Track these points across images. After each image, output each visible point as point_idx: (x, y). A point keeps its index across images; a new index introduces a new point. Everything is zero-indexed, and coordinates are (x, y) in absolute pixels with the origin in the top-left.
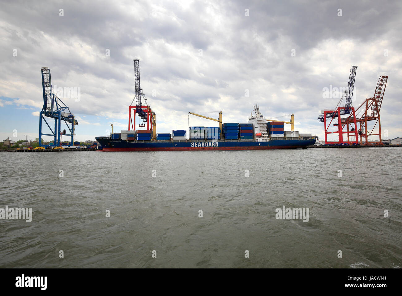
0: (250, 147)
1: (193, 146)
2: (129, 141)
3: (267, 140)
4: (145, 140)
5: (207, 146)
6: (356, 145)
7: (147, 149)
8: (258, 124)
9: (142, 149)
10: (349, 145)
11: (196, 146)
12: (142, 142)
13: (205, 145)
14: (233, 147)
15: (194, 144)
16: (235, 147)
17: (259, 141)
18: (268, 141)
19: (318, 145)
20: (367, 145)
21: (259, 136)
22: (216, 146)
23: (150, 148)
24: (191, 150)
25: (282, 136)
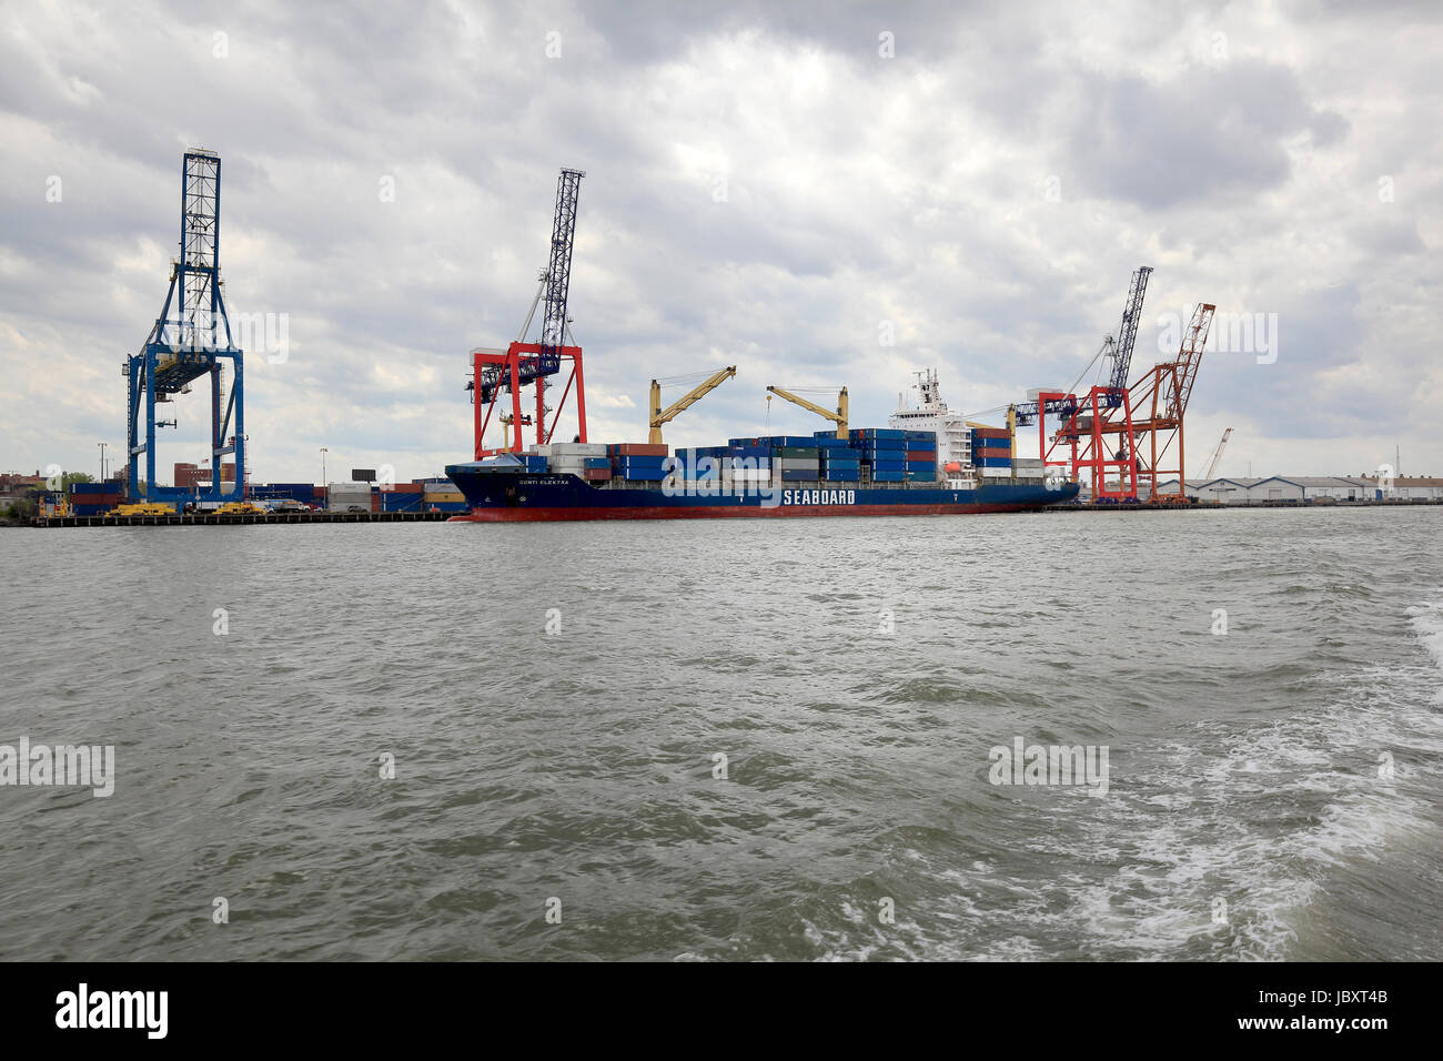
2: (593, 482)
4: (649, 481)
5: (827, 502)
6: (1132, 504)
7: (652, 510)
8: (947, 433)
9: (634, 512)
10: (1116, 502)
12: (642, 488)
13: (820, 500)
14: (892, 507)
15: (793, 496)
16: (896, 507)
17: (954, 488)
18: (974, 486)
19: (1085, 502)
20: (1155, 502)
21: (953, 473)
22: (849, 502)
23: (663, 508)
24: (783, 514)
25: (1006, 472)
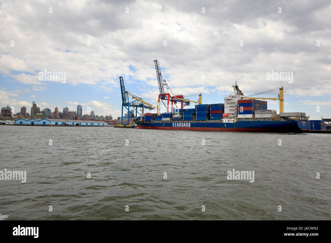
0: (216, 128)
1: (174, 126)
3: (234, 121)
5: (183, 126)
8: (227, 103)
11: (175, 126)
13: (181, 125)
14: (202, 128)
16: (203, 128)
17: (224, 122)
21: (225, 117)
22: (189, 126)
23: (151, 127)
24: (172, 129)
25: (250, 116)
